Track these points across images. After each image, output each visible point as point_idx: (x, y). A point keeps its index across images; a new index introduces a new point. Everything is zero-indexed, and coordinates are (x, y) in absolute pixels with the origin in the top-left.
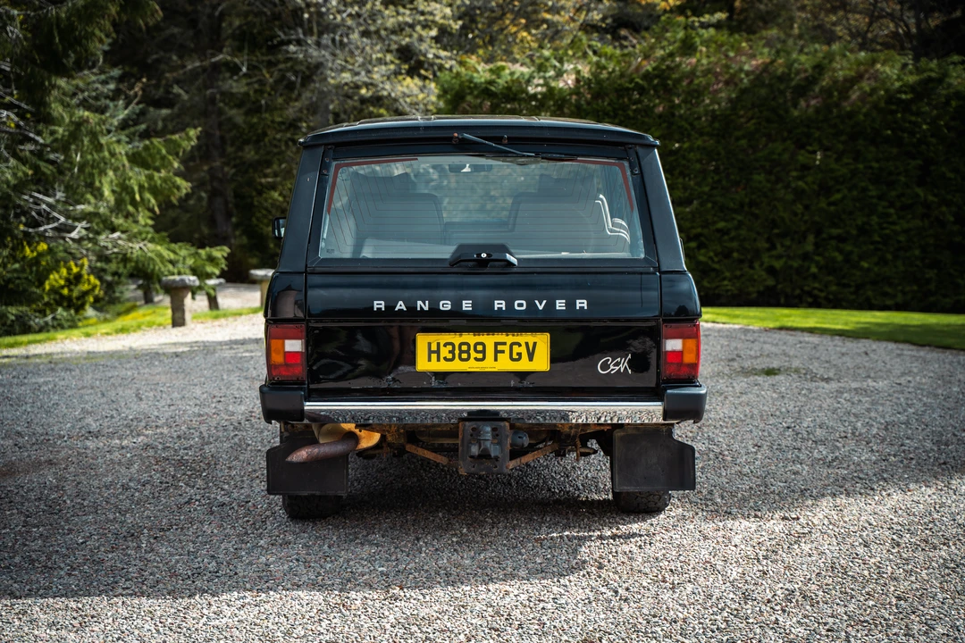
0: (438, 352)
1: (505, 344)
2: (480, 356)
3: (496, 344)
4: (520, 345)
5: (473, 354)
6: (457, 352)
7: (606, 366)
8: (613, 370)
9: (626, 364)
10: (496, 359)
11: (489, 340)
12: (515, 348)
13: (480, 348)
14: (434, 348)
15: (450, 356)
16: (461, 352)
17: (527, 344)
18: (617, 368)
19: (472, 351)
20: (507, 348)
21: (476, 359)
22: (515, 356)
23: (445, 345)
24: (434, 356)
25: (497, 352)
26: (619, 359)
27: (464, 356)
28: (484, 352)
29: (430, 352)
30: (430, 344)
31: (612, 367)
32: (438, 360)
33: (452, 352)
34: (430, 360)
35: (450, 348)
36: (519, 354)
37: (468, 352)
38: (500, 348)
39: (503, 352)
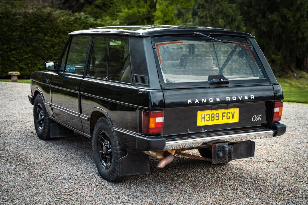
0: (204, 118)
1: (225, 113)
2: (217, 118)
3: (223, 113)
4: (229, 113)
5: (216, 118)
6: (210, 117)
7: (254, 119)
8: (256, 120)
9: (260, 117)
10: (222, 119)
11: (220, 112)
12: (228, 114)
13: (217, 115)
14: (203, 117)
15: (208, 119)
16: (212, 117)
17: (232, 112)
18: (257, 119)
19: (215, 117)
20: (225, 115)
21: (216, 120)
22: (228, 117)
23: (207, 115)
24: (203, 119)
25: (223, 116)
26: (258, 116)
27: (213, 119)
28: (219, 117)
29: (202, 118)
30: (202, 115)
31: (256, 119)
32: (205, 121)
33: (209, 117)
34: (202, 121)
35: (208, 116)
36: (229, 117)
37: (214, 117)
38: (224, 115)
39: (224, 116)
